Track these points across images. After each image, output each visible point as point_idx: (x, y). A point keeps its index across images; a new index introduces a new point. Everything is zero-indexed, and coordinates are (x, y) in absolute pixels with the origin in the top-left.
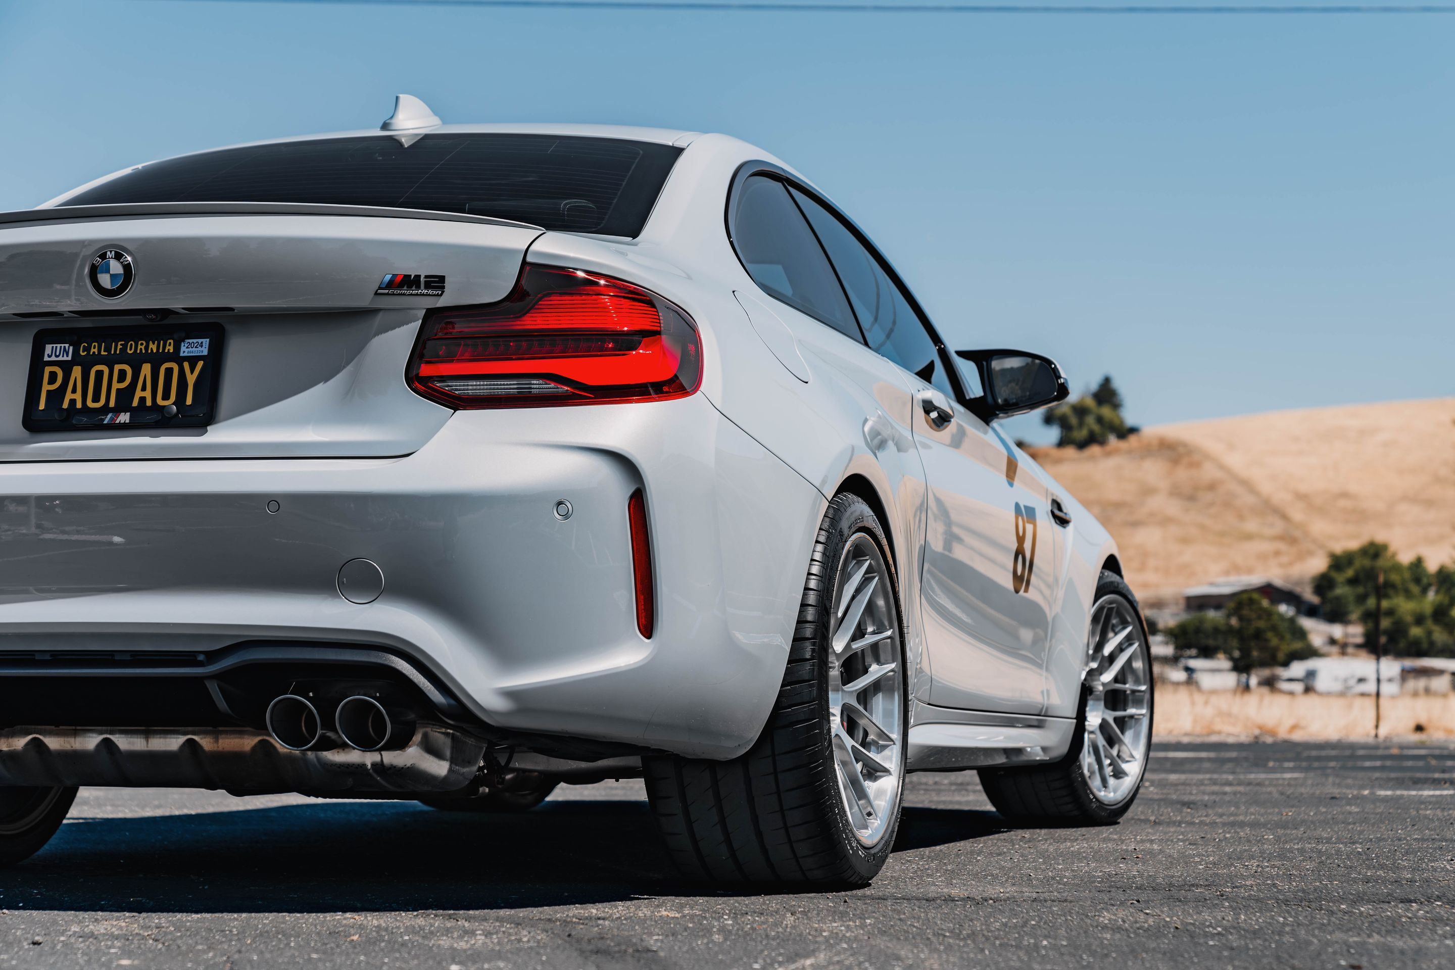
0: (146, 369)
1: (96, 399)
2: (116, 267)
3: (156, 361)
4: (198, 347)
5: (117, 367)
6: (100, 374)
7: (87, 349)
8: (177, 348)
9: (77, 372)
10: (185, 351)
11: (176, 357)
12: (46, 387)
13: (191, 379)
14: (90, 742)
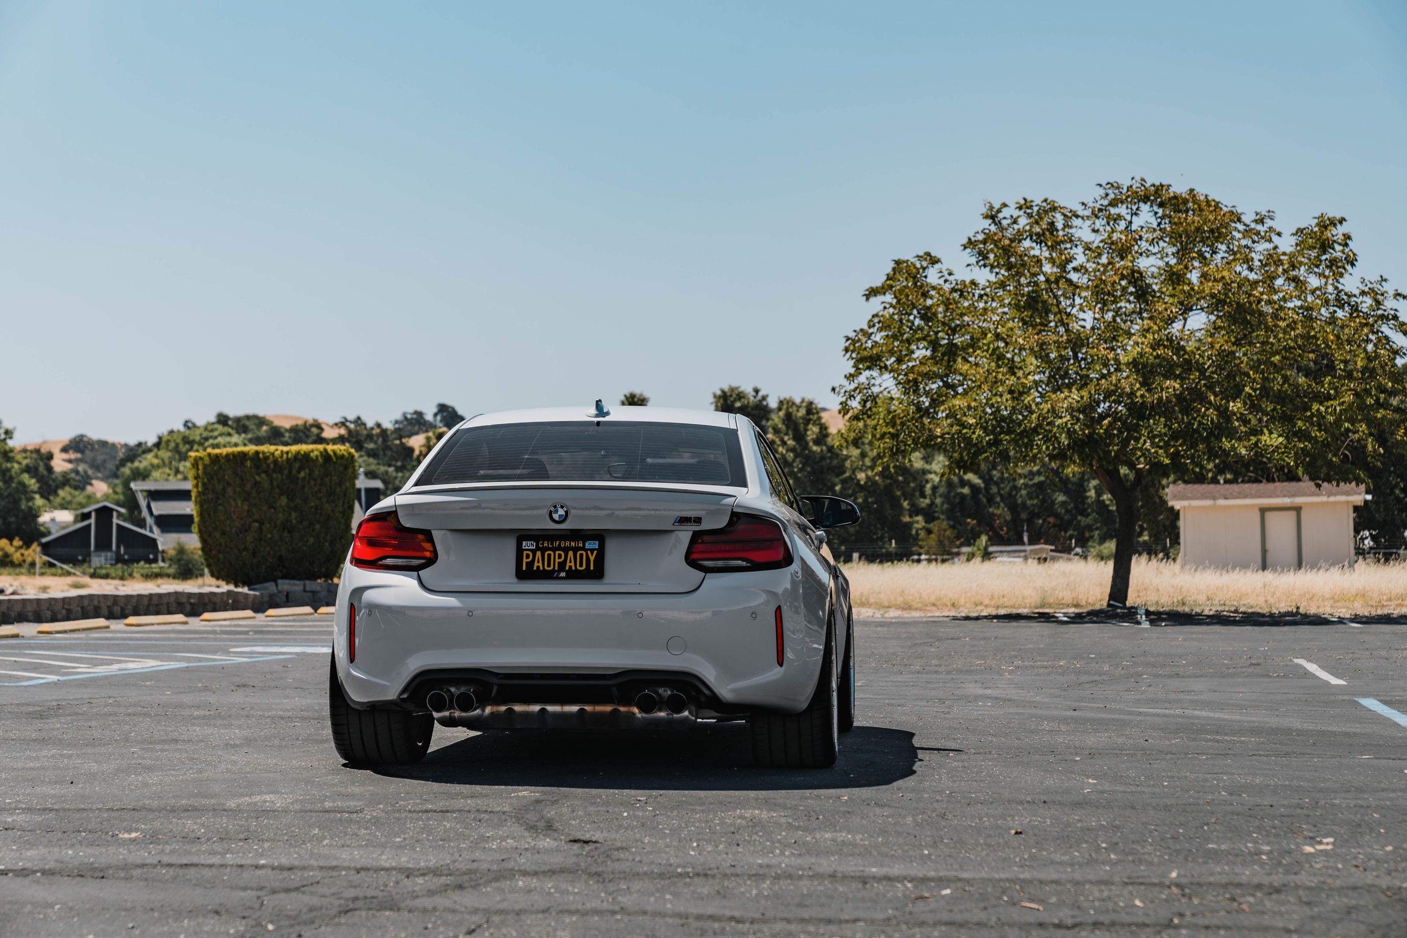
0: (571, 554)
1: (549, 566)
2: (561, 512)
3: (575, 550)
4: (594, 545)
5: (557, 552)
6: (549, 555)
7: (543, 544)
8: (584, 545)
9: (539, 554)
10: (587, 546)
11: (583, 549)
12: (525, 560)
13: (592, 558)
14: (536, 708)
